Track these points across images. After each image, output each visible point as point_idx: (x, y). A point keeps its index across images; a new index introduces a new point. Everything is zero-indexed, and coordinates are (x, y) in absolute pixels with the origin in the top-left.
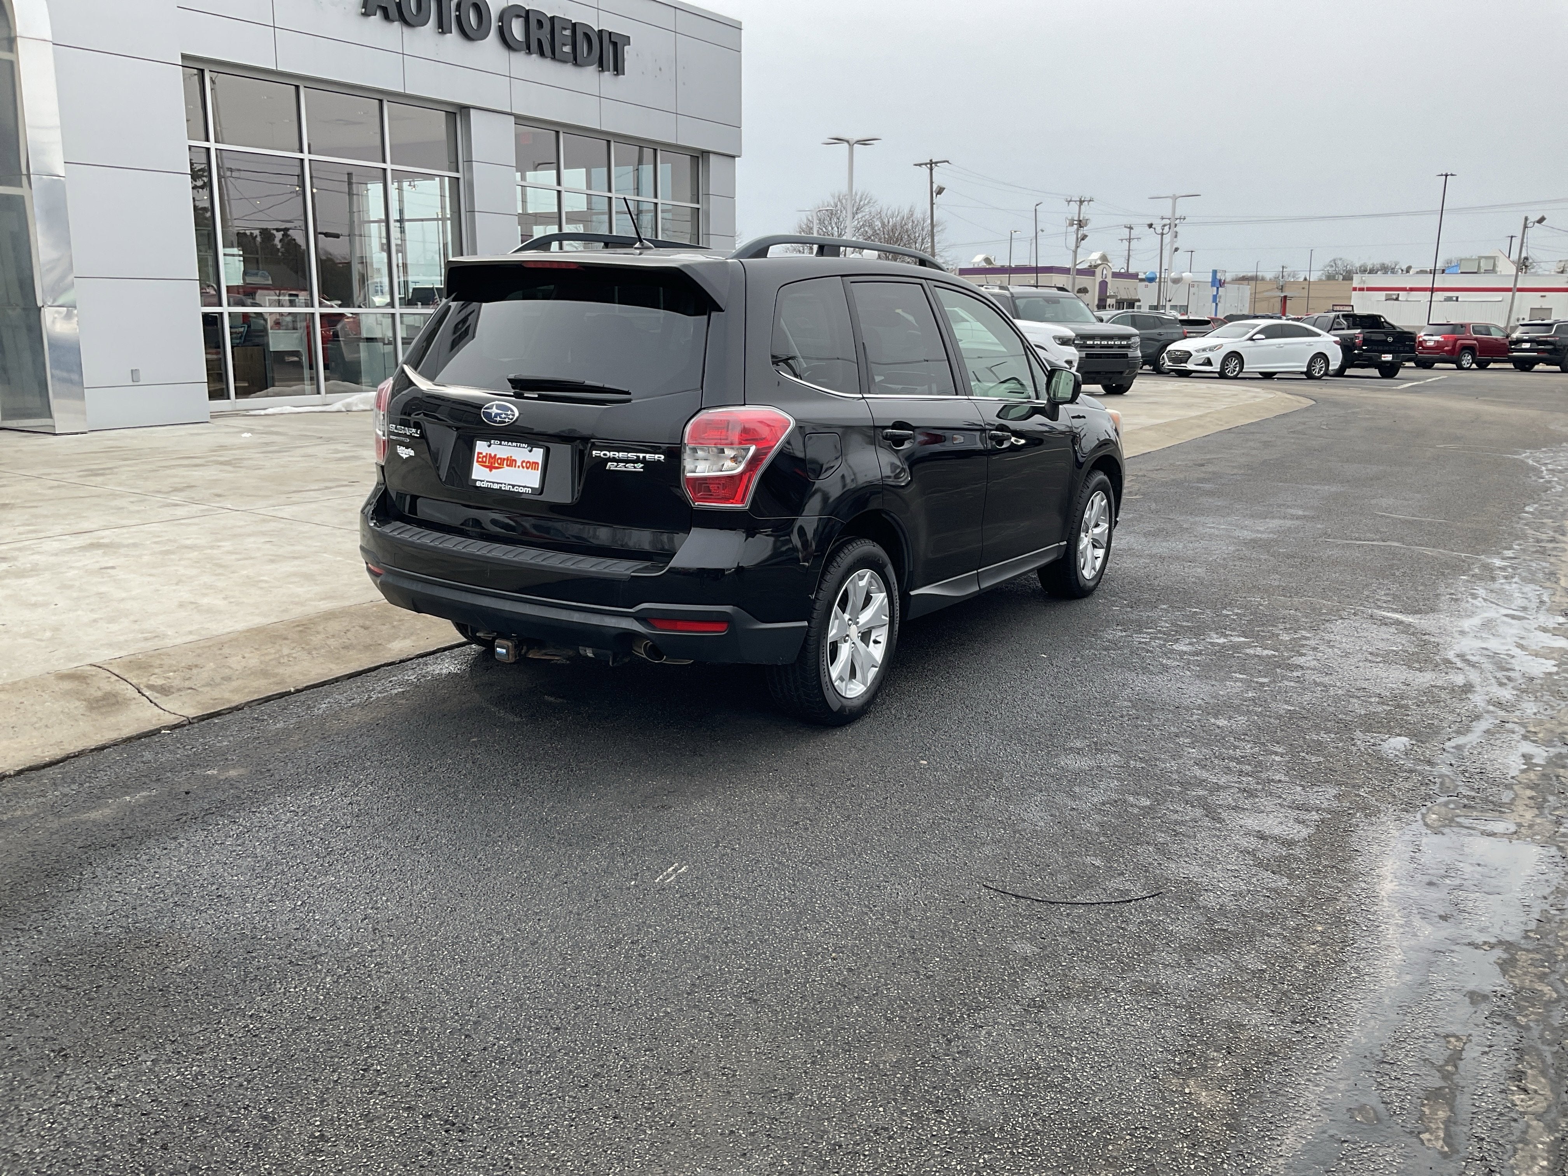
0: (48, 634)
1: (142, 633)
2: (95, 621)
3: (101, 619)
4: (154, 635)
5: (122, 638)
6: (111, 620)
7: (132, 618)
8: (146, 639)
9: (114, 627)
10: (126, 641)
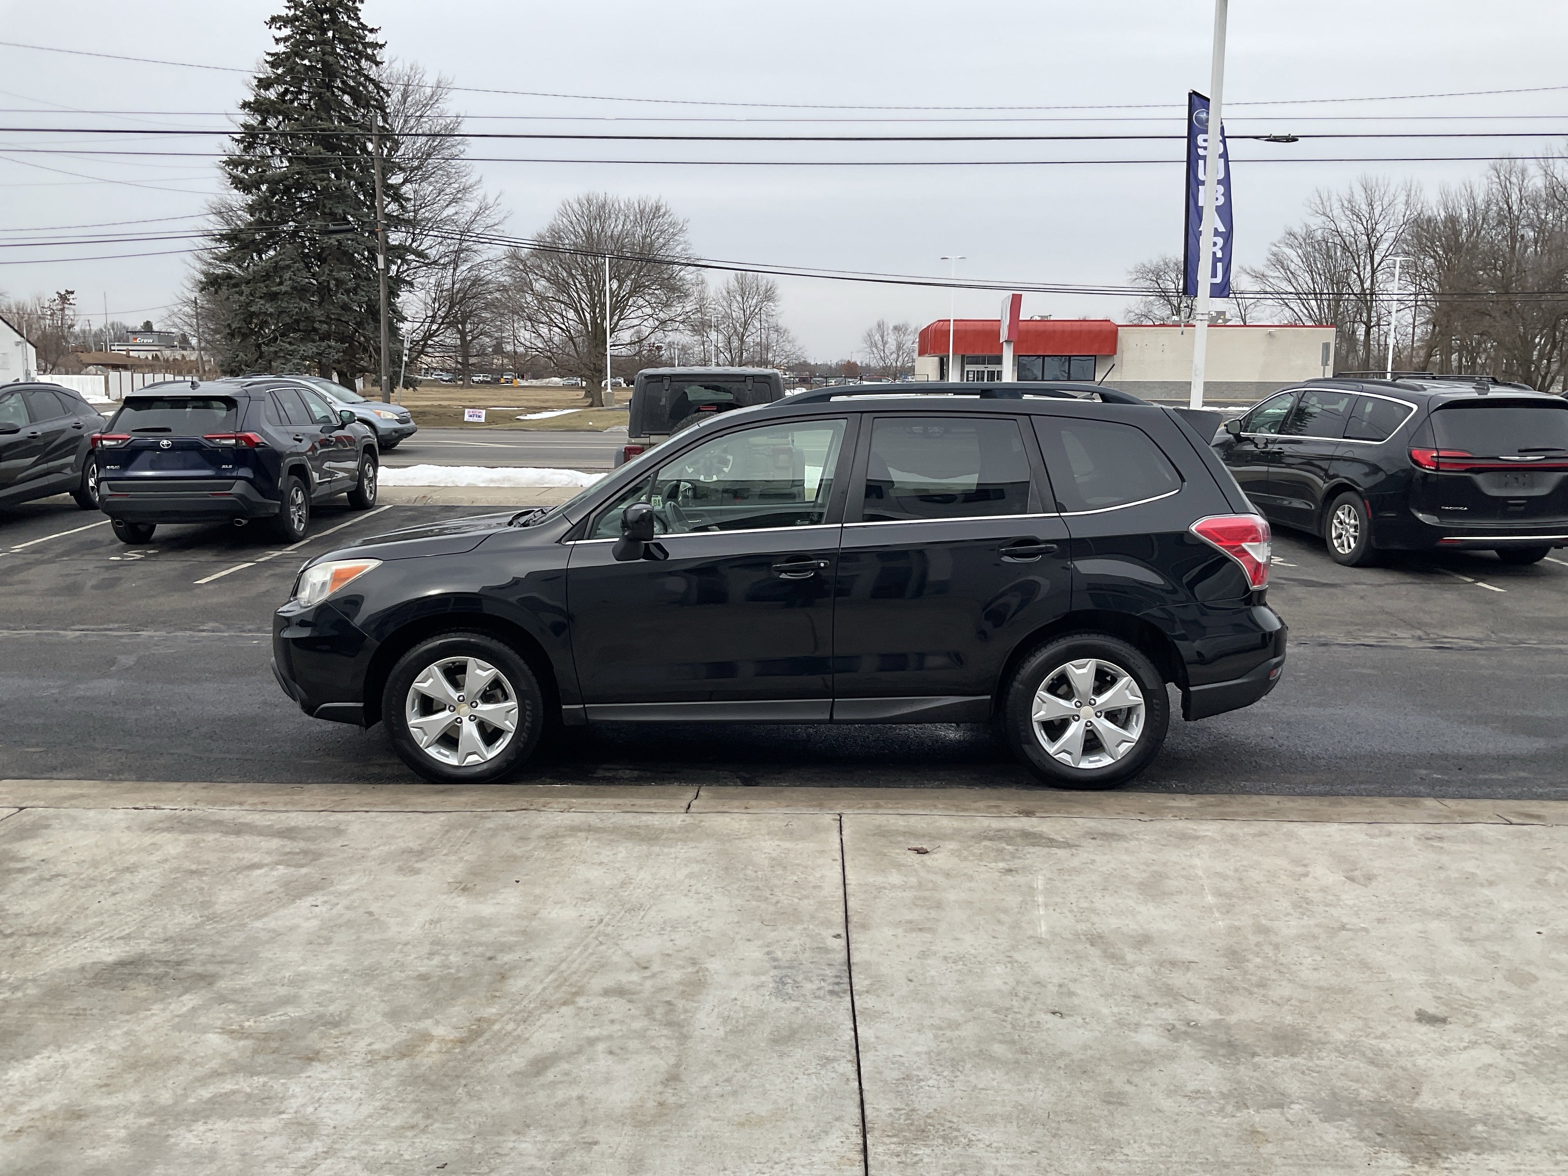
0: (1552, 877)
1: (1442, 848)
2: (1491, 884)
3: (1482, 885)
4: (1430, 842)
5: (1467, 847)
6: (1469, 879)
7: (1442, 875)
8: (1441, 838)
9: (1470, 866)
10: (1464, 842)
